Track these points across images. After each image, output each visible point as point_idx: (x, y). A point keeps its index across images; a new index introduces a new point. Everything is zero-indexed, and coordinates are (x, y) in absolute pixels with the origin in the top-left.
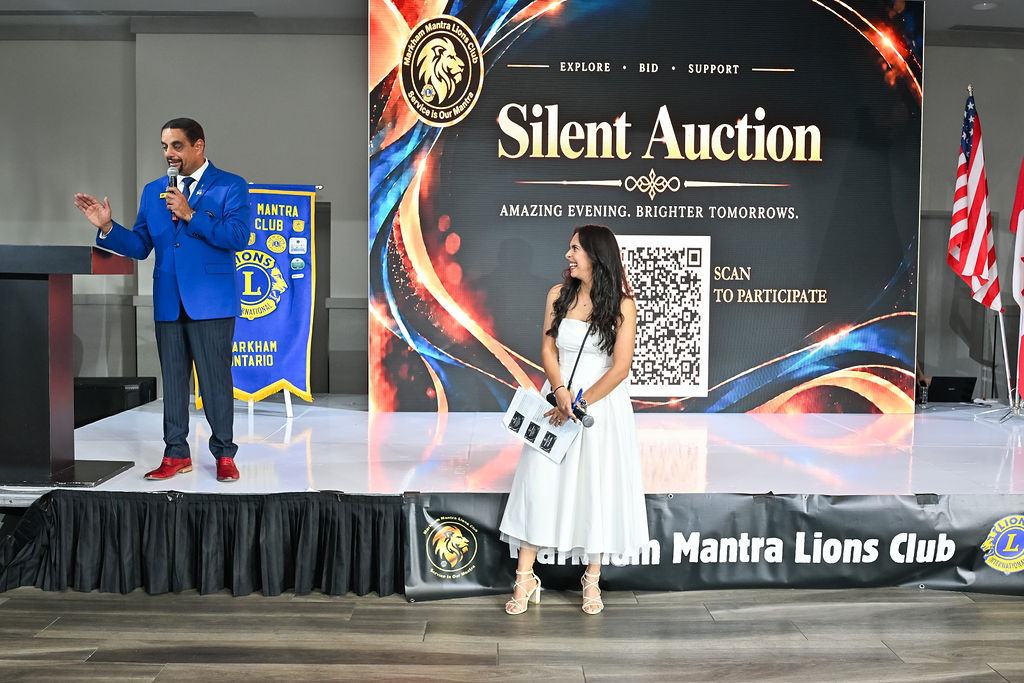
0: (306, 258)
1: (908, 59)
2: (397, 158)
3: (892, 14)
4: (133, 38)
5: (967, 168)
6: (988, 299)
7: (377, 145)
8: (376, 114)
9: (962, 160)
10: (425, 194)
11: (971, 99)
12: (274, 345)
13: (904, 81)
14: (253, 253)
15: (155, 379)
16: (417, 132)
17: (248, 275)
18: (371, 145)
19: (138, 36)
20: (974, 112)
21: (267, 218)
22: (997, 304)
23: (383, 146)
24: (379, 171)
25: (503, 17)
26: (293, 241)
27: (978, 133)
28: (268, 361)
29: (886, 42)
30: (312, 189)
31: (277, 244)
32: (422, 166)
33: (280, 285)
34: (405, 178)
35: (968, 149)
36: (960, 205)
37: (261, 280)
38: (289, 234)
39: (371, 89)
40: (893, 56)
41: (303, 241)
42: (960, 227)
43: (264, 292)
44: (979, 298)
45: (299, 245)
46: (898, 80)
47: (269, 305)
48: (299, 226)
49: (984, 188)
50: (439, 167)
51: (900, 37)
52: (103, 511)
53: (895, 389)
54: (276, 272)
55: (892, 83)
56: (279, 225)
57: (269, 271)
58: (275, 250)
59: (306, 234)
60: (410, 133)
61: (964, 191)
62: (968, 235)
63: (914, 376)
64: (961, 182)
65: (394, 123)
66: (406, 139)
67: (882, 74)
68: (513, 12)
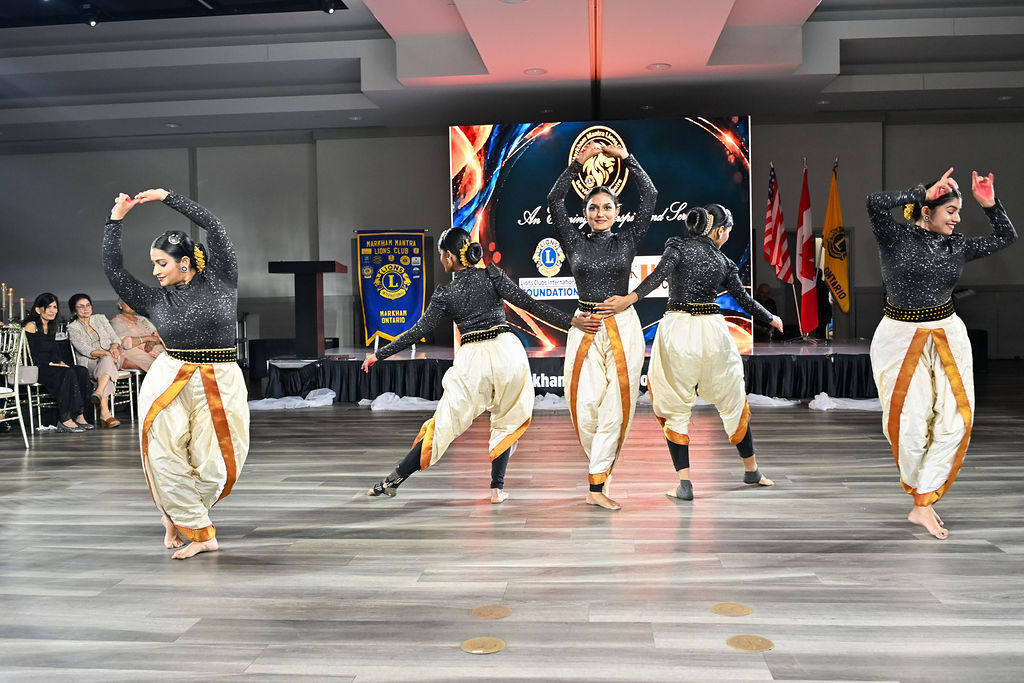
0: (421, 267)
1: (741, 148)
2: (467, 213)
3: (731, 125)
4: (315, 142)
5: (771, 207)
6: (787, 277)
7: (456, 207)
8: (456, 191)
9: (769, 203)
10: (482, 231)
11: (773, 170)
12: (405, 312)
13: (739, 161)
14: (393, 265)
15: (338, 339)
16: (477, 200)
17: (391, 277)
18: (452, 207)
19: (318, 142)
20: (774, 177)
21: (400, 247)
22: (791, 280)
23: (459, 207)
24: (458, 219)
25: (520, 137)
26: (413, 259)
27: (776, 187)
28: (403, 320)
29: (728, 139)
30: (423, 231)
31: (405, 261)
32: (480, 217)
33: (408, 282)
34: (471, 223)
35: (772, 196)
36: (768, 227)
37: (398, 279)
38: (411, 255)
39: (452, 178)
40: (733, 147)
41: (419, 259)
42: (768, 239)
43: (399, 285)
44: (781, 277)
45: (416, 260)
46: (736, 159)
47: (402, 292)
48: (416, 251)
49: (780, 218)
50: (489, 216)
51: (735, 136)
52: (342, 369)
53: (741, 329)
54: (405, 275)
55: (732, 161)
56: (407, 251)
57: (402, 274)
58: (405, 264)
59: (420, 255)
60: (474, 199)
61: (770, 219)
62: (771, 244)
63: (752, 321)
64: (768, 214)
65: (465, 195)
66: (470, 204)
67: (727, 157)
68: (526, 133)
